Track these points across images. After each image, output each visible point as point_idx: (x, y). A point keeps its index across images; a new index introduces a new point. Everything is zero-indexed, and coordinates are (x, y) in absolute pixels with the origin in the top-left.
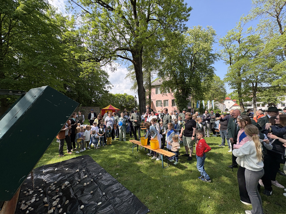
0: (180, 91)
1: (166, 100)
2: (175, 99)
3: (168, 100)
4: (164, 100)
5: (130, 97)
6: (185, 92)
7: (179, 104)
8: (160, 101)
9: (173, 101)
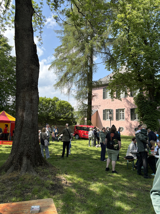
0: (145, 94)
1: (121, 110)
2: (136, 107)
3: (123, 110)
4: (117, 110)
5: (63, 104)
6: (155, 95)
7: (143, 116)
8: (109, 110)
9: (132, 110)
